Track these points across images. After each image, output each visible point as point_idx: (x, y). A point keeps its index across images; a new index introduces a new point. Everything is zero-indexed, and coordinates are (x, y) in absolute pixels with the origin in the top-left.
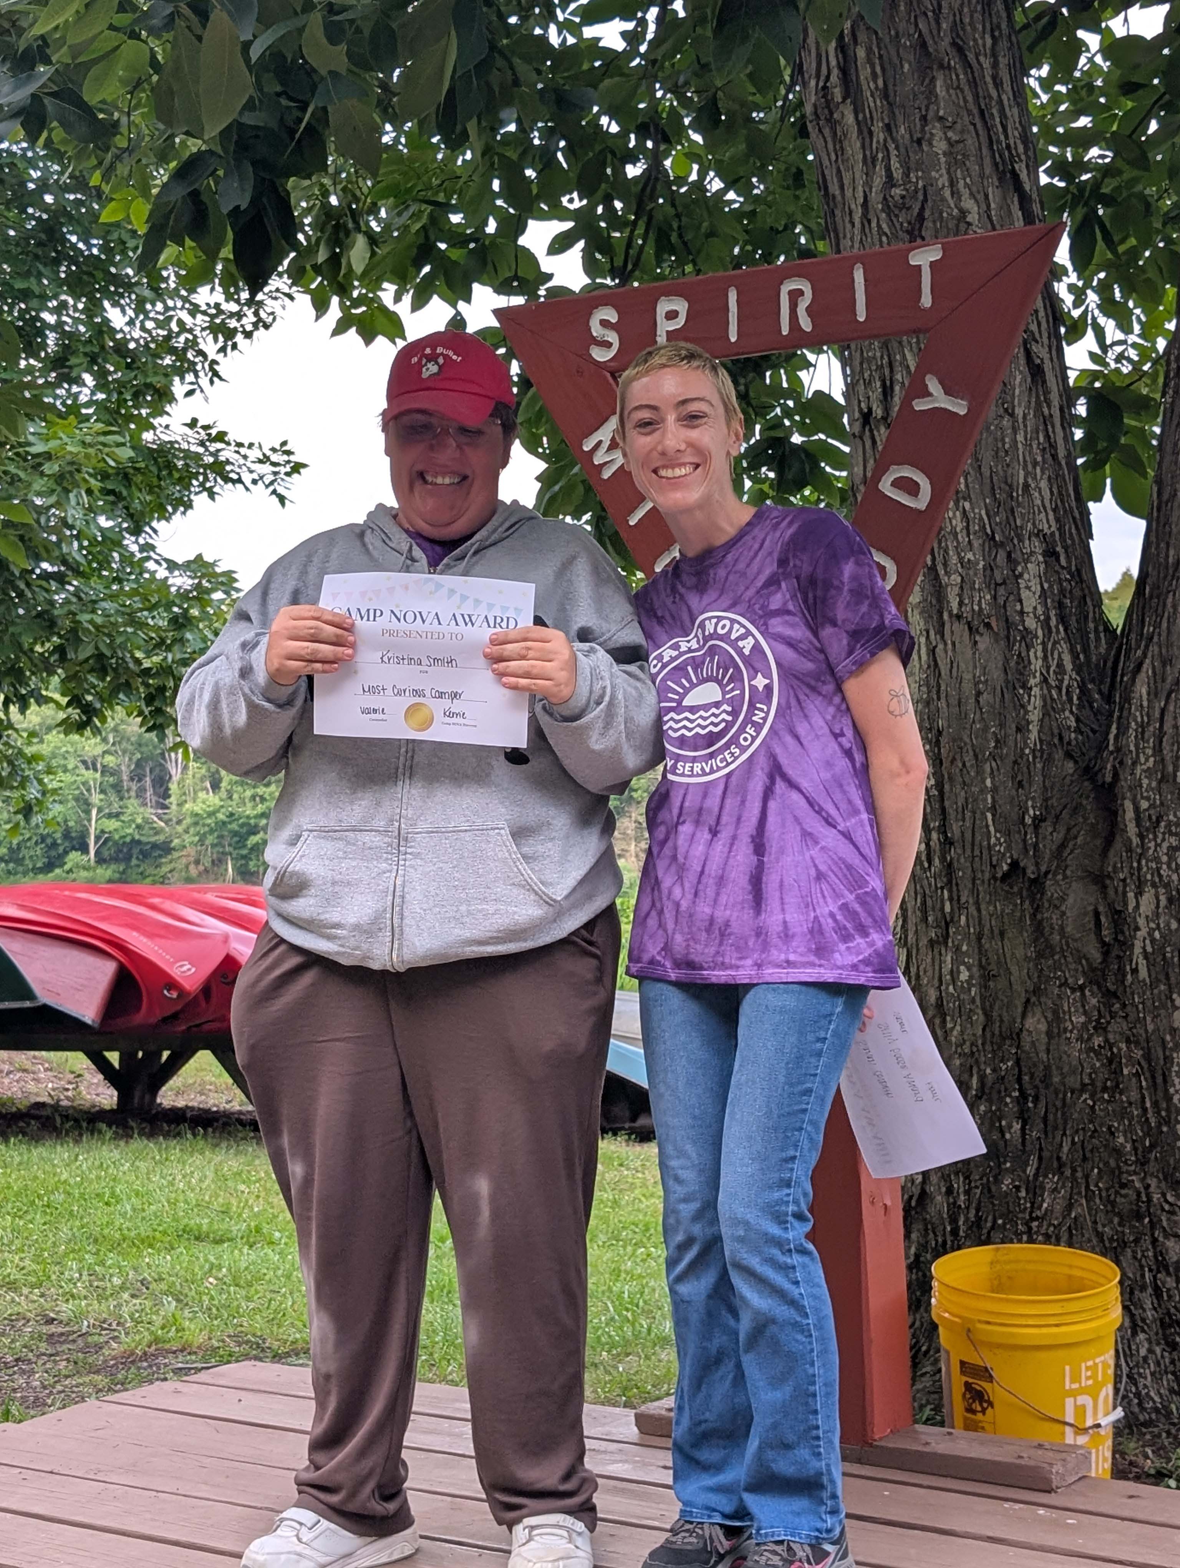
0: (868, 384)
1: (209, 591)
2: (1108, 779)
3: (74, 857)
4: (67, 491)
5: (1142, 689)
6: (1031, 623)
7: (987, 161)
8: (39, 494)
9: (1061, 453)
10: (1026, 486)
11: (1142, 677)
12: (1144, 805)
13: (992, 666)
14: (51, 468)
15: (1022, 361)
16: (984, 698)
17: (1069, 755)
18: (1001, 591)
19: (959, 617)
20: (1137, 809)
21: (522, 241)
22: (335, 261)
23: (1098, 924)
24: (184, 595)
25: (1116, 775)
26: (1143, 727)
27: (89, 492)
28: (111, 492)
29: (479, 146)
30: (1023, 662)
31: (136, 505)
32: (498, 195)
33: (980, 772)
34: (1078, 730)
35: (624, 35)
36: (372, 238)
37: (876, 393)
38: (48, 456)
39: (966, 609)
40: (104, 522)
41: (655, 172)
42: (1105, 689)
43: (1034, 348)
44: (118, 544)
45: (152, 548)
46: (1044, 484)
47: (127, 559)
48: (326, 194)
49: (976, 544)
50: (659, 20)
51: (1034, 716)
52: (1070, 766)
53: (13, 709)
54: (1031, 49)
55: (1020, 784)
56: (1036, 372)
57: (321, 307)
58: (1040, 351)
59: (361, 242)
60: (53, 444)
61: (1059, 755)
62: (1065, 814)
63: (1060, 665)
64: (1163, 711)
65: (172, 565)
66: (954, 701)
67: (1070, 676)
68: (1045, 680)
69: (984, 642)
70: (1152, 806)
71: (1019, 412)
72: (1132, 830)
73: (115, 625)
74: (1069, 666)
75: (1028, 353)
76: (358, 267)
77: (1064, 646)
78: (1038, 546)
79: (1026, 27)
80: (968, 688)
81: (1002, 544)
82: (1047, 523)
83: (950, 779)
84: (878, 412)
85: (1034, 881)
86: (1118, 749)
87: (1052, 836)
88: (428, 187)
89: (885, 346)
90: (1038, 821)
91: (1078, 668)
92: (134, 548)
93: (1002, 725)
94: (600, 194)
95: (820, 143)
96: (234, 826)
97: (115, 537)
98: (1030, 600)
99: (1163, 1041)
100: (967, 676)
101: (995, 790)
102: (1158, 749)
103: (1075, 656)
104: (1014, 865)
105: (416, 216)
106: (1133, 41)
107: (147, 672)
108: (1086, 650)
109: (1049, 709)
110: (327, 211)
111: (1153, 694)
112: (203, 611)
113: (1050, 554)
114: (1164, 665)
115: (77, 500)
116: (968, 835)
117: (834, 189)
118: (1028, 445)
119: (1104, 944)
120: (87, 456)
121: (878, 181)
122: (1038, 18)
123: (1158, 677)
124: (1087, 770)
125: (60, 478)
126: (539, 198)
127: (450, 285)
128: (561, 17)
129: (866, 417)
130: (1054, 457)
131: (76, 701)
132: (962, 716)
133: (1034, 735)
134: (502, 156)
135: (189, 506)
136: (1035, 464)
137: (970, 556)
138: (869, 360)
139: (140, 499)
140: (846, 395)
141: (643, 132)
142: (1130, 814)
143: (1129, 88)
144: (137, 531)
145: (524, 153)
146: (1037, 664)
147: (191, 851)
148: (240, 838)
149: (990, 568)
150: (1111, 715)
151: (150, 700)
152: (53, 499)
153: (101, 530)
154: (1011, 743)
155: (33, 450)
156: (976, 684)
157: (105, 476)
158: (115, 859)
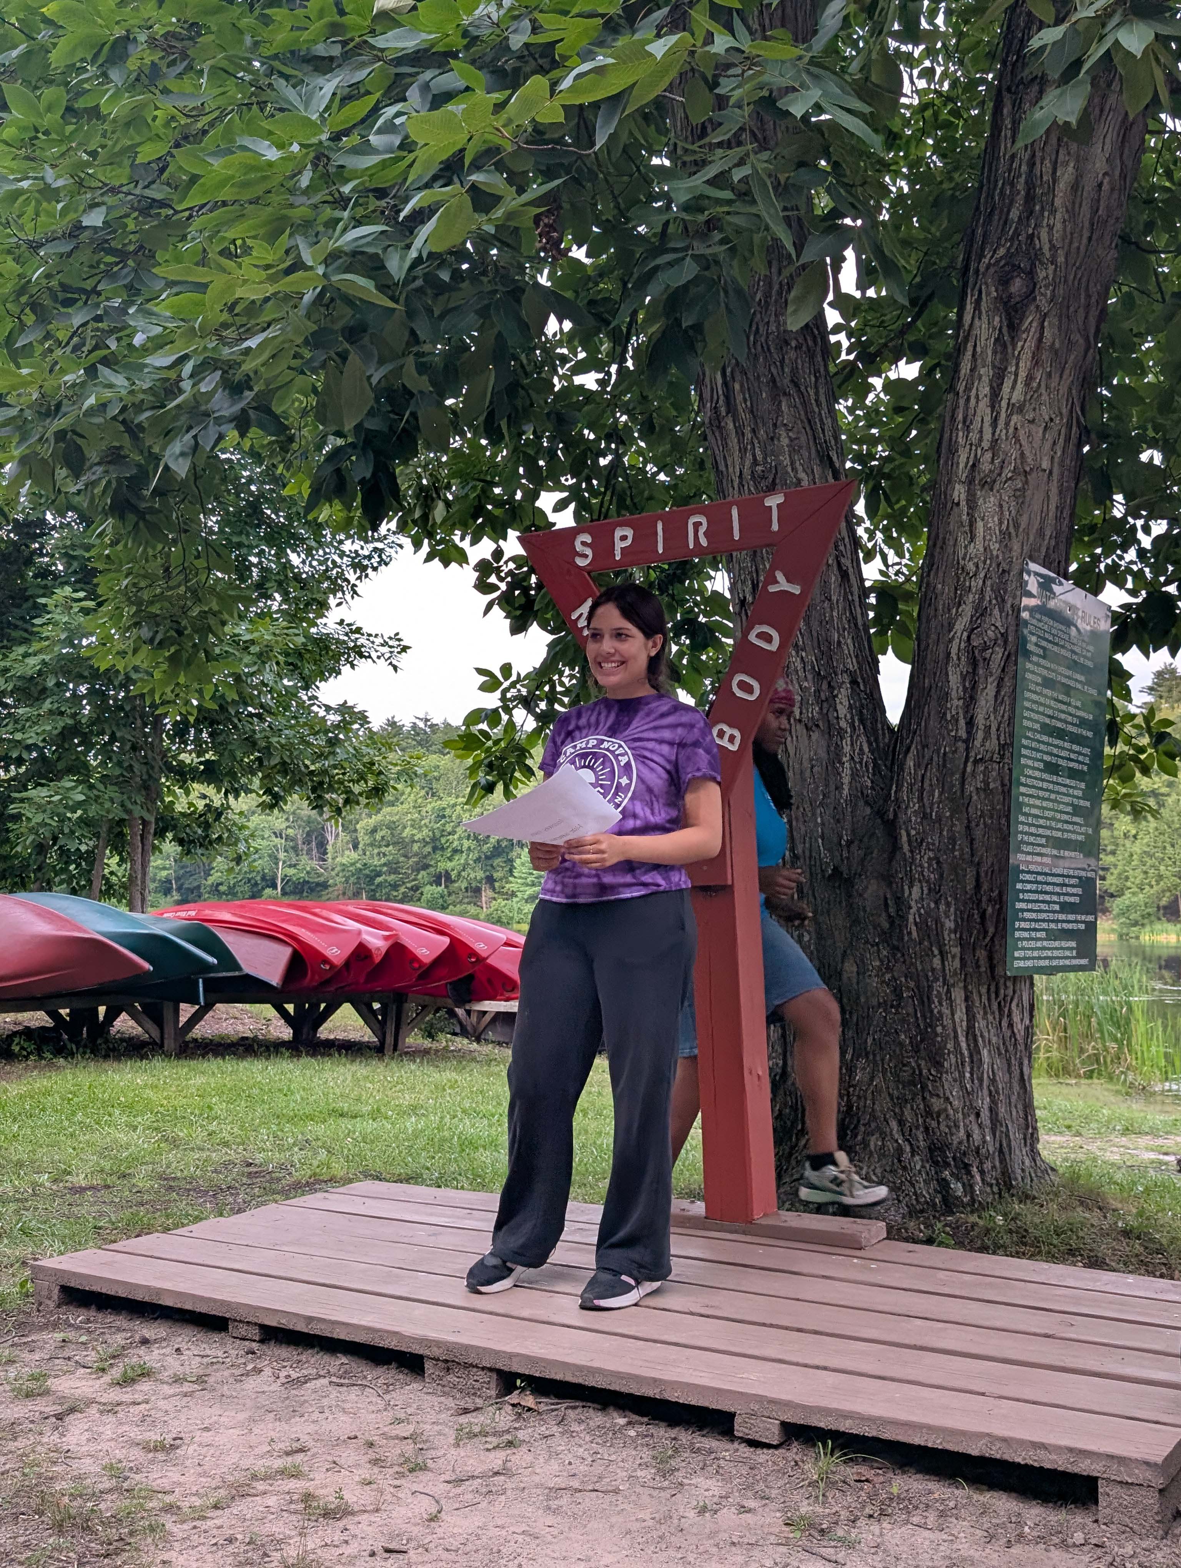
0: (744, 582)
1: (351, 723)
2: (891, 816)
3: (268, 891)
4: (264, 663)
5: (910, 763)
6: (843, 724)
7: (813, 451)
8: (246, 666)
9: (860, 622)
10: (839, 642)
11: (910, 755)
12: (913, 832)
13: (820, 751)
14: (254, 649)
15: (835, 568)
16: (815, 769)
17: (867, 803)
18: (825, 705)
19: (800, 721)
20: (908, 835)
21: (538, 504)
22: (425, 517)
23: (886, 905)
24: (337, 727)
25: (896, 815)
26: (912, 785)
27: (278, 663)
28: (291, 664)
29: (511, 447)
30: (839, 747)
31: (306, 671)
32: (523, 477)
33: (814, 814)
34: (872, 788)
35: (597, 381)
36: (448, 504)
37: (748, 589)
38: (253, 642)
39: (804, 716)
40: (285, 682)
41: (617, 460)
42: (888, 763)
43: (843, 560)
44: (295, 695)
45: (316, 698)
46: (849, 641)
47: (301, 704)
48: (420, 477)
49: (810, 677)
50: (618, 372)
51: (846, 780)
52: (868, 811)
53: (231, 798)
54: (839, 387)
55: (838, 821)
56: (844, 575)
57: (417, 545)
58: (846, 562)
59: (441, 505)
60: (256, 635)
61: (861, 803)
62: (866, 839)
63: (861, 749)
64: (923, 776)
65: (328, 708)
66: (798, 771)
67: (867, 756)
68: (852, 758)
69: (815, 736)
70: (918, 833)
71: (834, 598)
72: (906, 847)
73: (292, 744)
74: (866, 749)
75: (839, 563)
76: (439, 520)
77: (863, 739)
78: (846, 679)
79: (836, 374)
80: (806, 764)
81: (825, 677)
82: (852, 664)
83: (797, 819)
84: (750, 599)
85: (846, 880)
86: (897, 799)
87: (857, 853)
88: (481, 472)
89: (753, 560)
90: (850, 843)
91: (872, 751)
92: (305, 698)
93: (827, 786)
94: (584, 475)
95: (713, 441)
96: (367, 872)
97: (293, 691)
98: (842, 710)
99: (927, 976)
100: (806, 756)
101: (823, 824)
102: (921, 799)
103: (870, 744)
104: (835, 869)
105: (474, 488)
106: (901, 382)
107: (312, 773)
108: (876, 740)
109: (854, 775)
110: (421, 488)
111: (917, 766)
112: (346, 736)
113: (854, 682)
114: (923, 747)
115: (271, 668)
116: (807, 854)
117: (722, 467)
118: (840, 618)
119: (890, 916)
120: (277, 642)
121: (748, 463)
122: (844, 368)
123: (920, 756)
124: (878, 812)
125: (260, 655)
126: (548, 478)
127: (494, 530)
128: (560, 372)
129: (743, 602)
130: (856, 625)
131: (268, 791)
132: (804, 780)
133: (846, 792)
134: (525, 453)
135: (339, 673)
136: (844, 629)
137: (806, 684)
138: (744, 569)
139: (308, 668)
140: (731, 590)
141: (609, 438)
142: (904, 838)
143: (898, 410)
144: (306, 688)
145: (537, 453)
146: (847, 749)
147: (340, 887)
148: (371, 879)
149: (818, 691)
150: (892, 778)
151: (314, 790)
152: (255, 668)
153: (285, 687)
154: (832, 795)
155: (244, 638)
156: (811, 760)
157: (287, 655)
158: (293, 893)
